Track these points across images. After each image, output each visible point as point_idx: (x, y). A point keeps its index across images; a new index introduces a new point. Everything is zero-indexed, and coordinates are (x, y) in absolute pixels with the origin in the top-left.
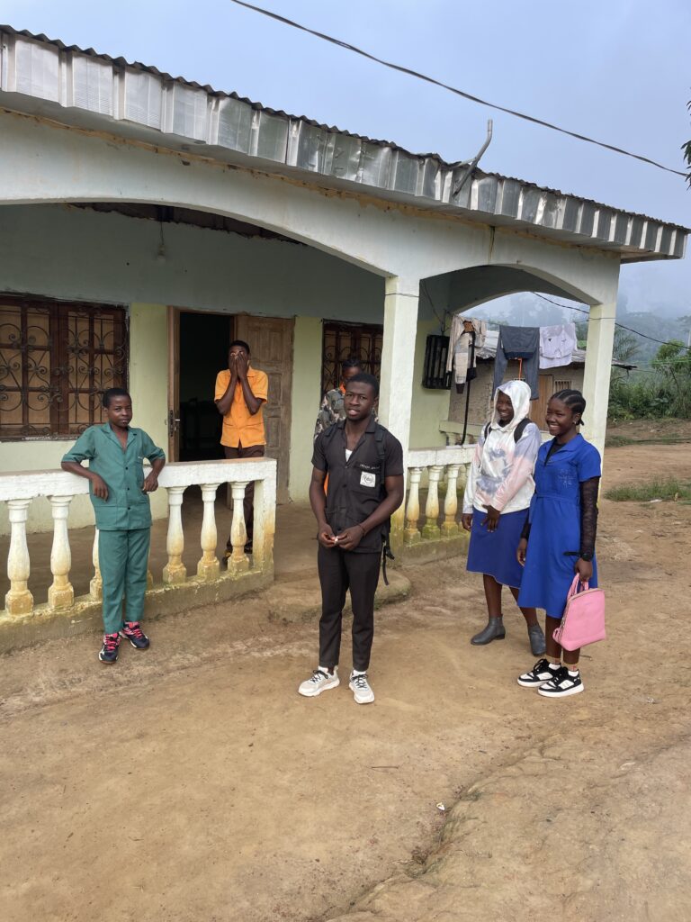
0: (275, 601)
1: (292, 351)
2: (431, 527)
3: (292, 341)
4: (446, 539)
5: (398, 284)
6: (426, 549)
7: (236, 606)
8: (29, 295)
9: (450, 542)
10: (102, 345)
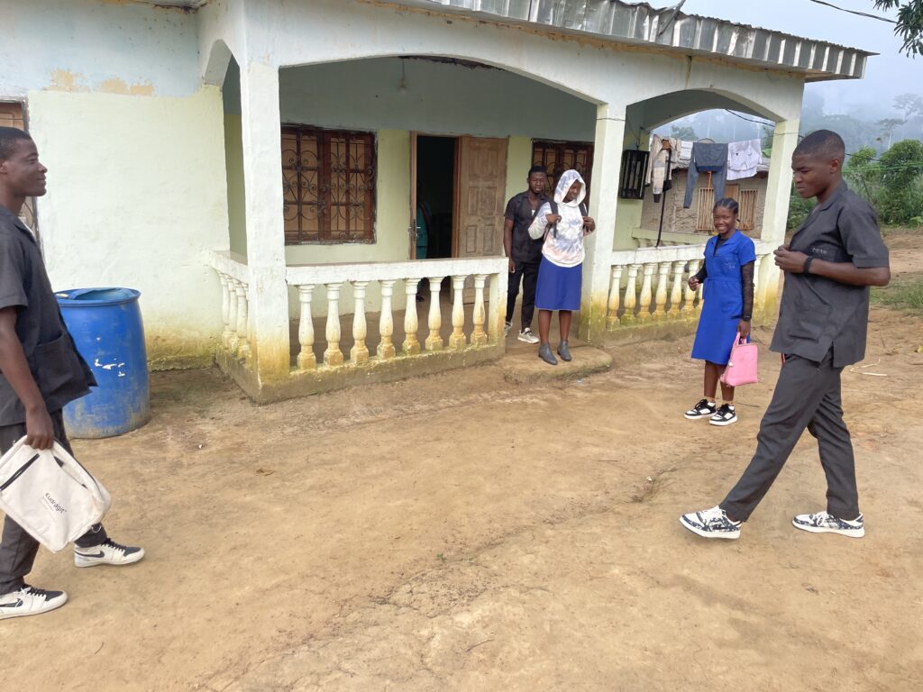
0: (508, 367)
1: (506, 167)
2: (629, 316)
3: (506, 158)
4: (640, 326)
5: (608, 111)
6: (624, 334)
7: (479, 370)
9: (645, 328)
10: (356, 165)
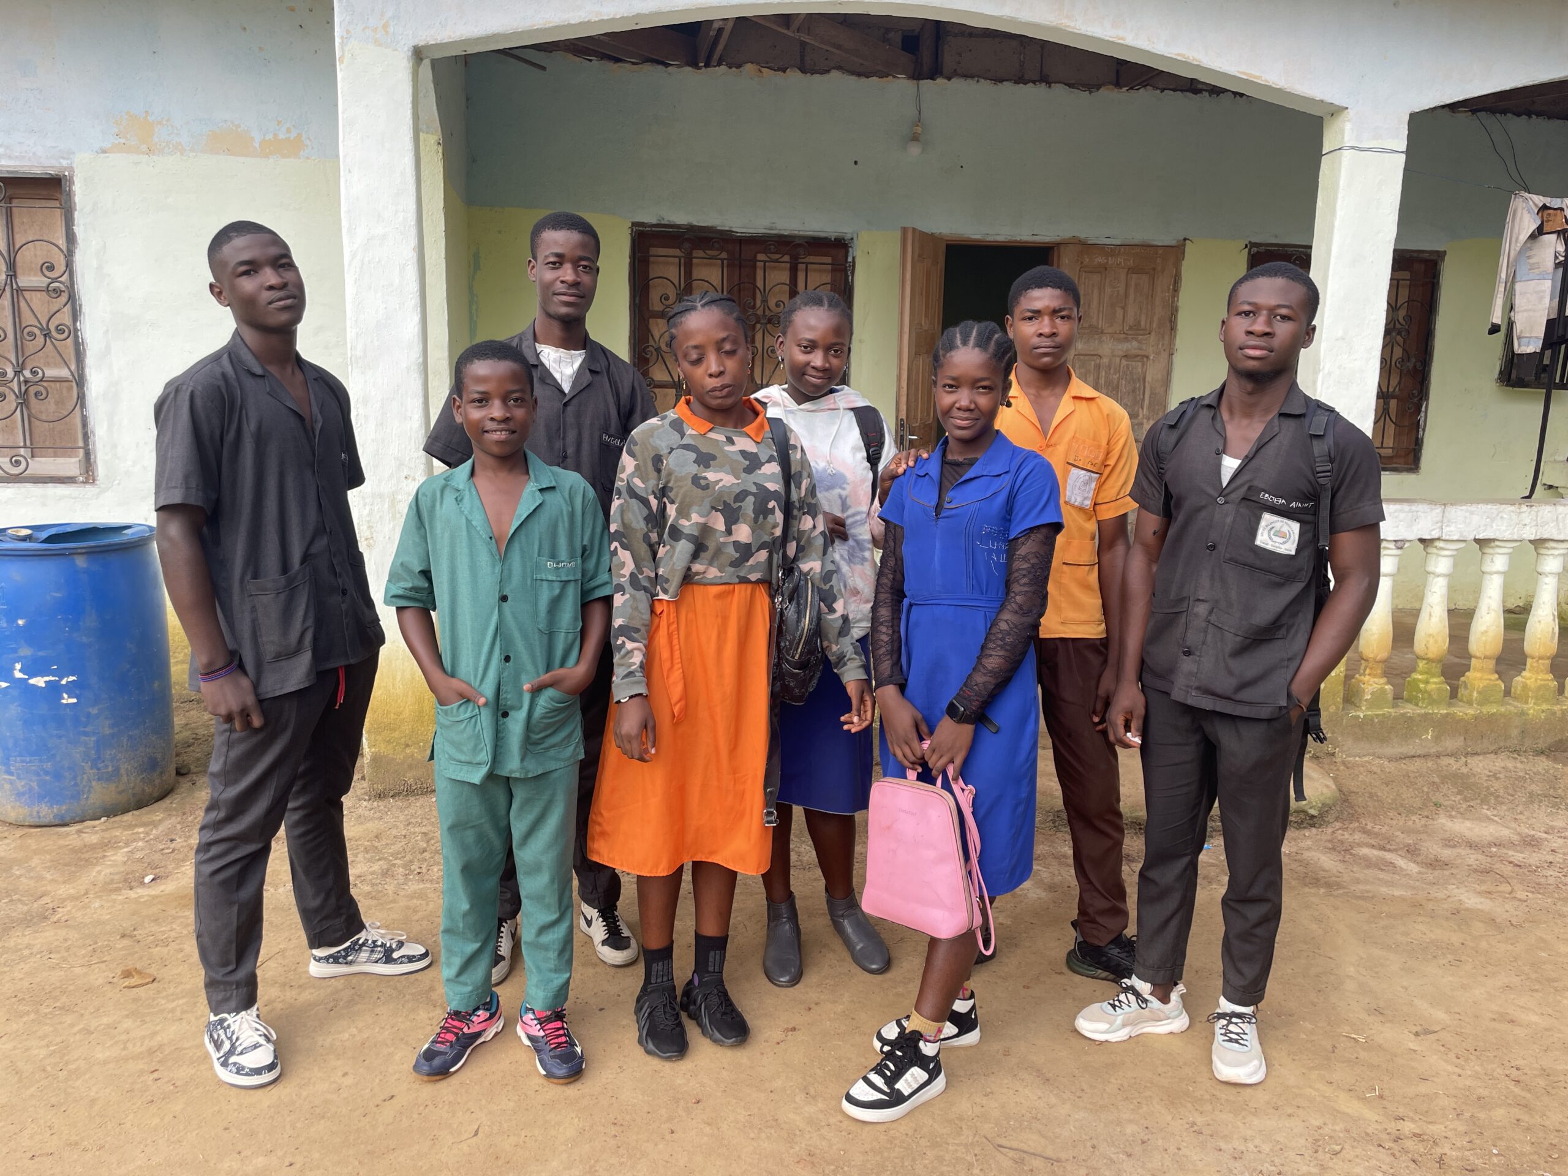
1: (1174, 311)
2: (1425, 678)
4: (1464, 712)
5: (1348, 126)
6: (1408, 727)
8: (691, 228)
9: (1478, 718)
